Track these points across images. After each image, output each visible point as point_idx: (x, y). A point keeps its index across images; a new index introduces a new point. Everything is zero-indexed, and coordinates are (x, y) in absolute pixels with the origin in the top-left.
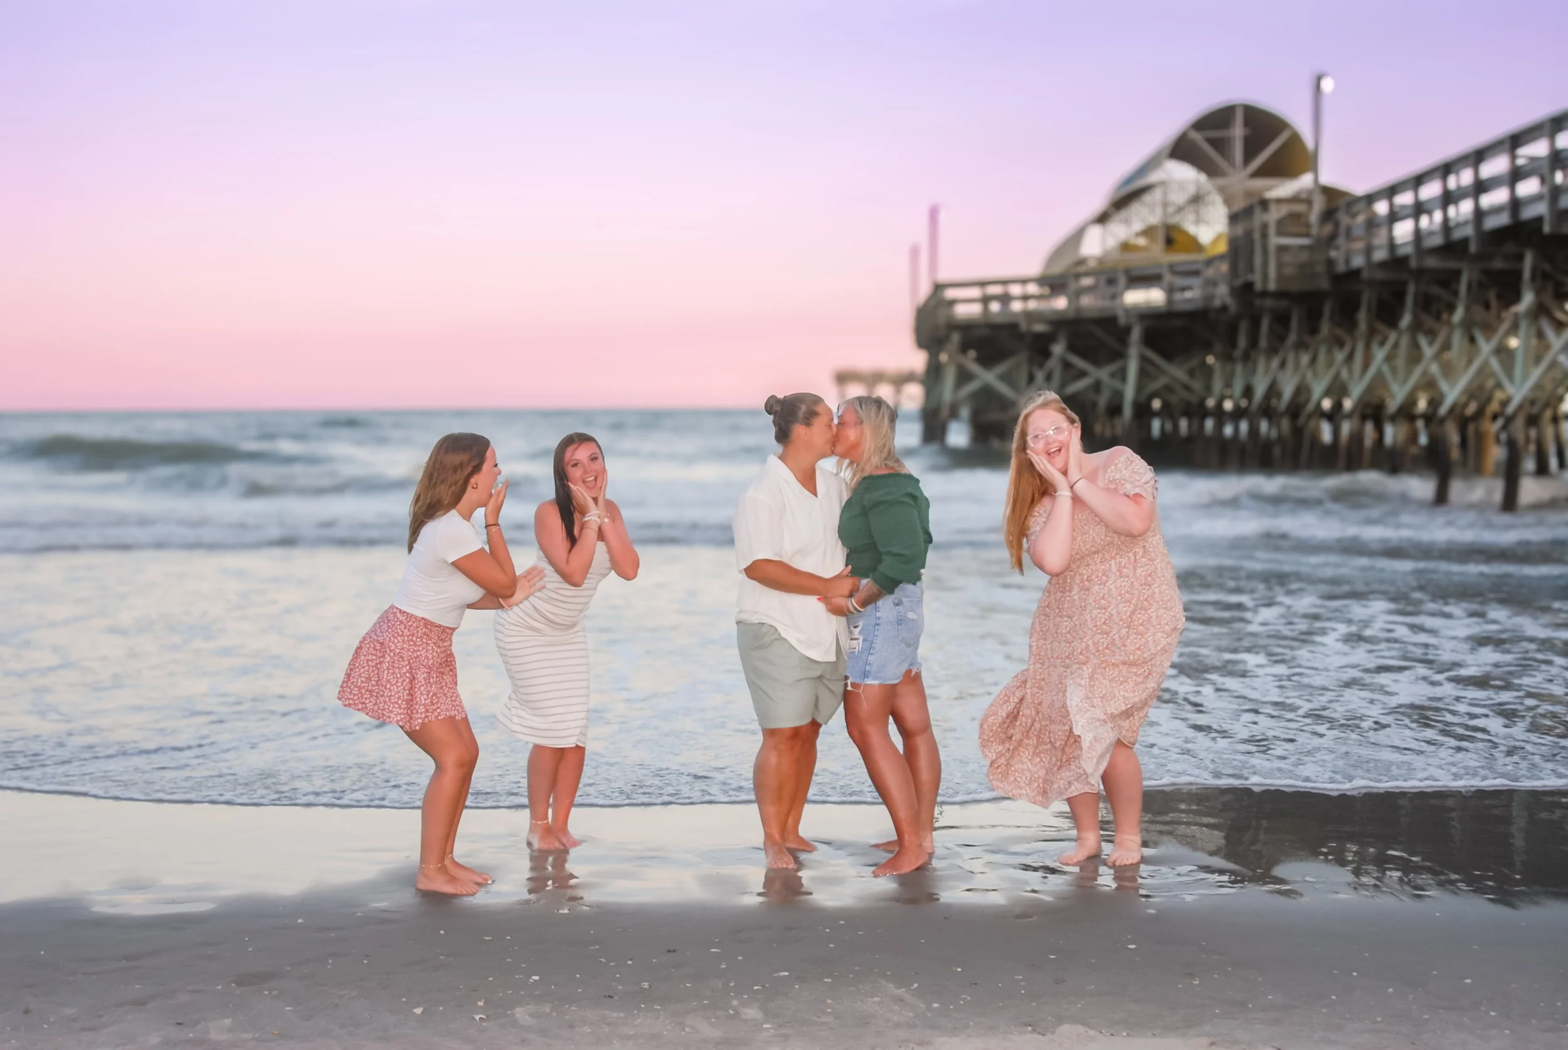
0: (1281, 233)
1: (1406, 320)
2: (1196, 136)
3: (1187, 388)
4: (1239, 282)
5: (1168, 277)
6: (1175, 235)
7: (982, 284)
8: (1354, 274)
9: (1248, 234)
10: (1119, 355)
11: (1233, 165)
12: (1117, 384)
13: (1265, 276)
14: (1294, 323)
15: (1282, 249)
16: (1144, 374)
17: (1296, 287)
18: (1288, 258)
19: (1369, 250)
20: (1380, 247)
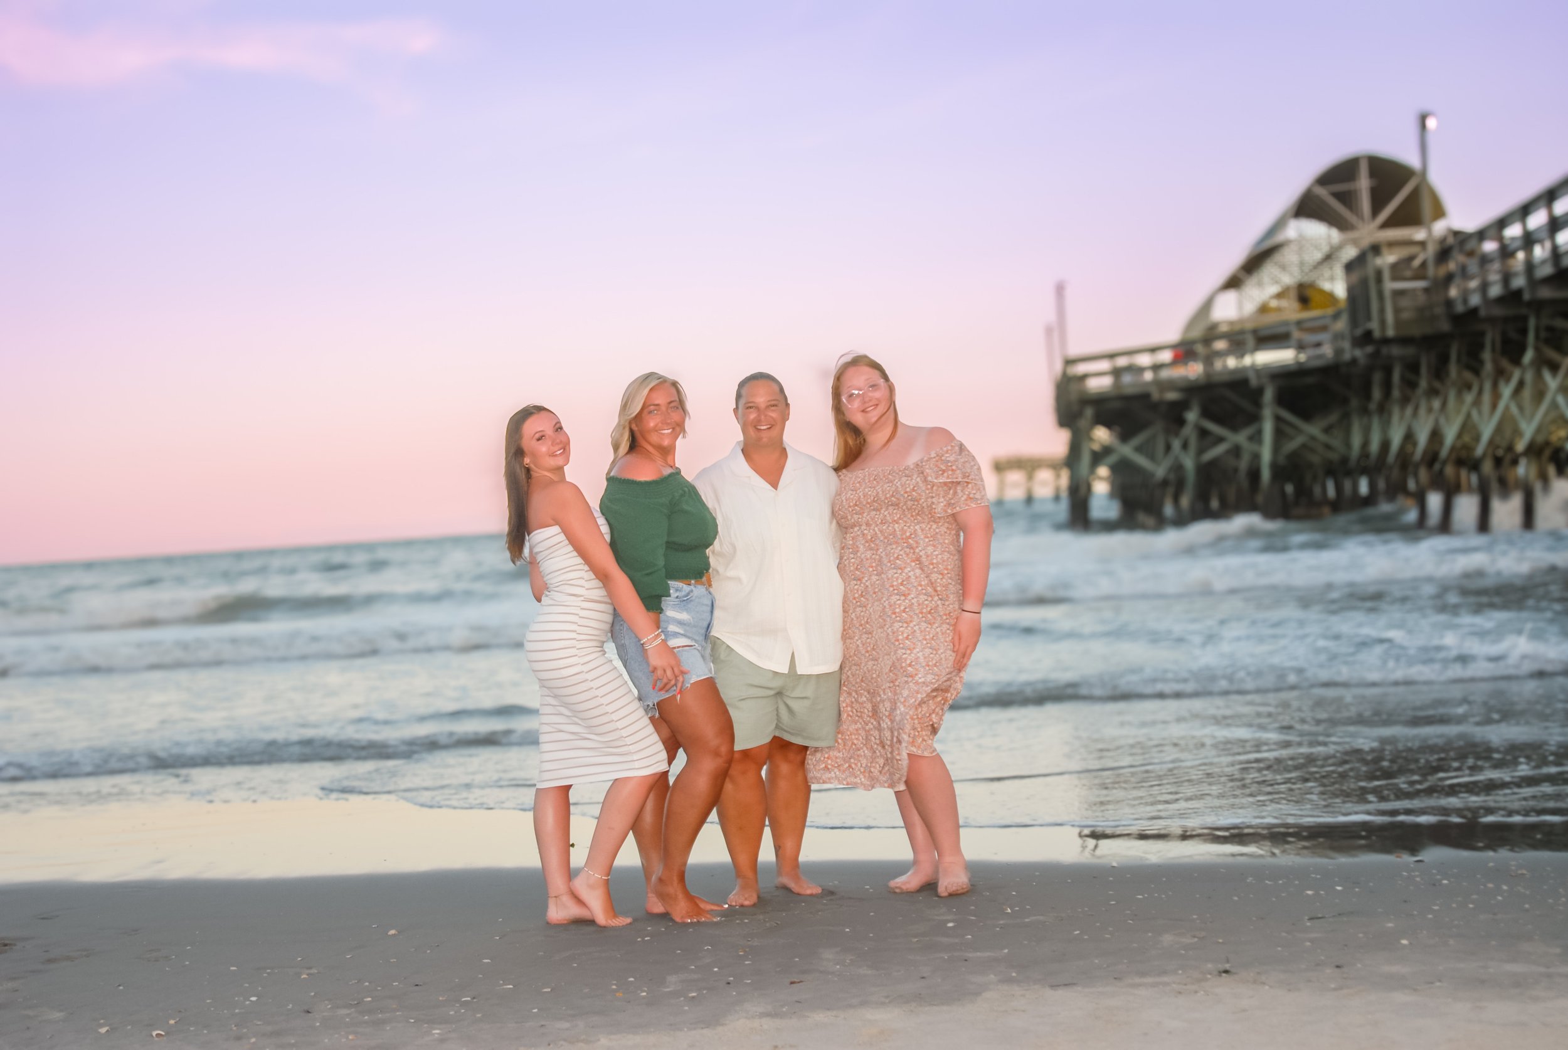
0: (1395, 278)
1: (1528, 356)
2: (1322, 192)
3: (1328, 447)
4: (1359, 332)
5: (1296, 334)
6: (1309, 293)
7: (1112, 356)
8: (1474, 312)
9: (1364, 283)
10: (1254, 418)
11: (1361, 218)
12: (1253, 447)
13: (1383, 323)
14: (1424, 370)
15: (1398, 294)
16: (1280, 434)
17: (1416, 331)
18: (1405, 302)
19: (1484, 287)
20: (1495, 283)
